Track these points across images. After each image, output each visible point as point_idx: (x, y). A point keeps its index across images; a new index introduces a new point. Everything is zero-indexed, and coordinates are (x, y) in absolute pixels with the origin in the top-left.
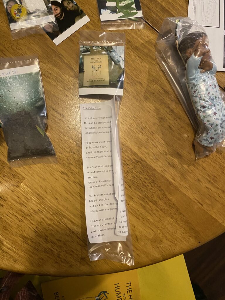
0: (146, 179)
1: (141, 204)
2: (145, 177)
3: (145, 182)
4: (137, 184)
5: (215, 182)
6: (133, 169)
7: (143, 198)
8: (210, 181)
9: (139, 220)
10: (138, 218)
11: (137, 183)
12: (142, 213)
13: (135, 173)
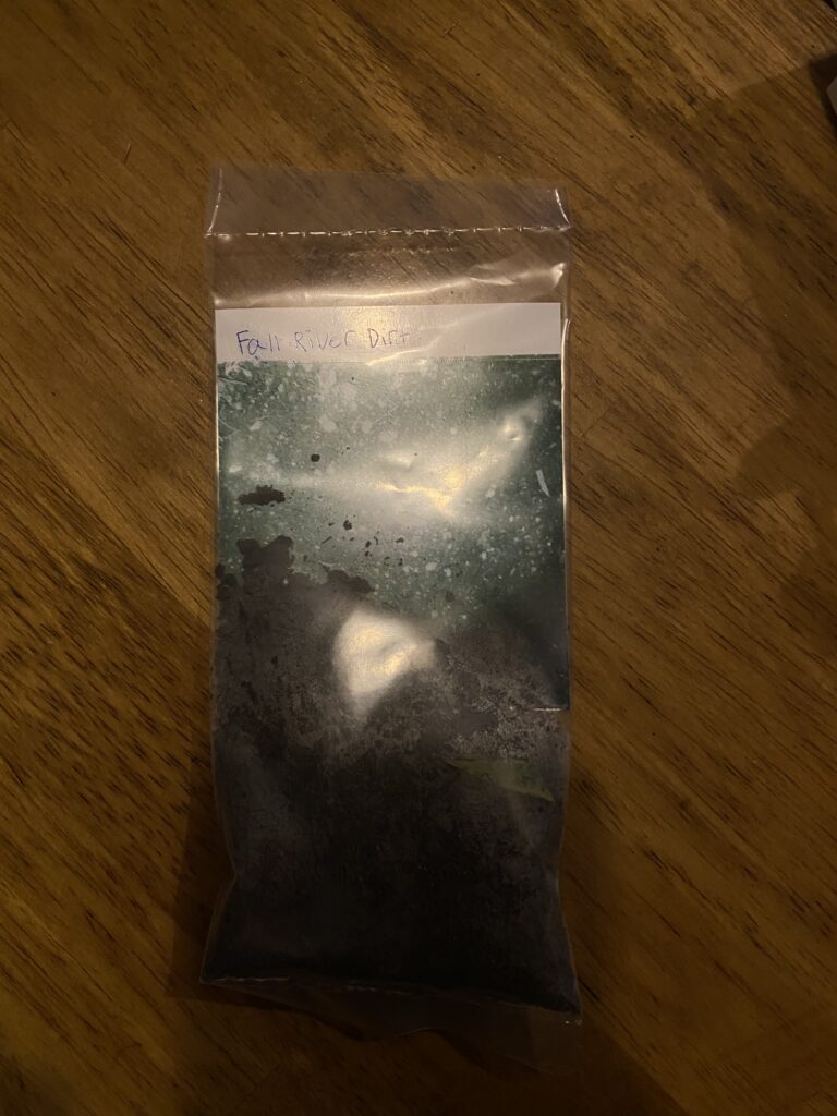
0: (151, 725)
1: (90, 915)
2: (143, 713)
3: (141, 753)
4: (79, 758)
5: (725, 818)
6: (56, 634)
7: (110, 873)
8: (683, 805)
9: (65, 1038)
10: (51, 1021)
11: (74, 746)
12: (92, 988)
13: (72, 667)
